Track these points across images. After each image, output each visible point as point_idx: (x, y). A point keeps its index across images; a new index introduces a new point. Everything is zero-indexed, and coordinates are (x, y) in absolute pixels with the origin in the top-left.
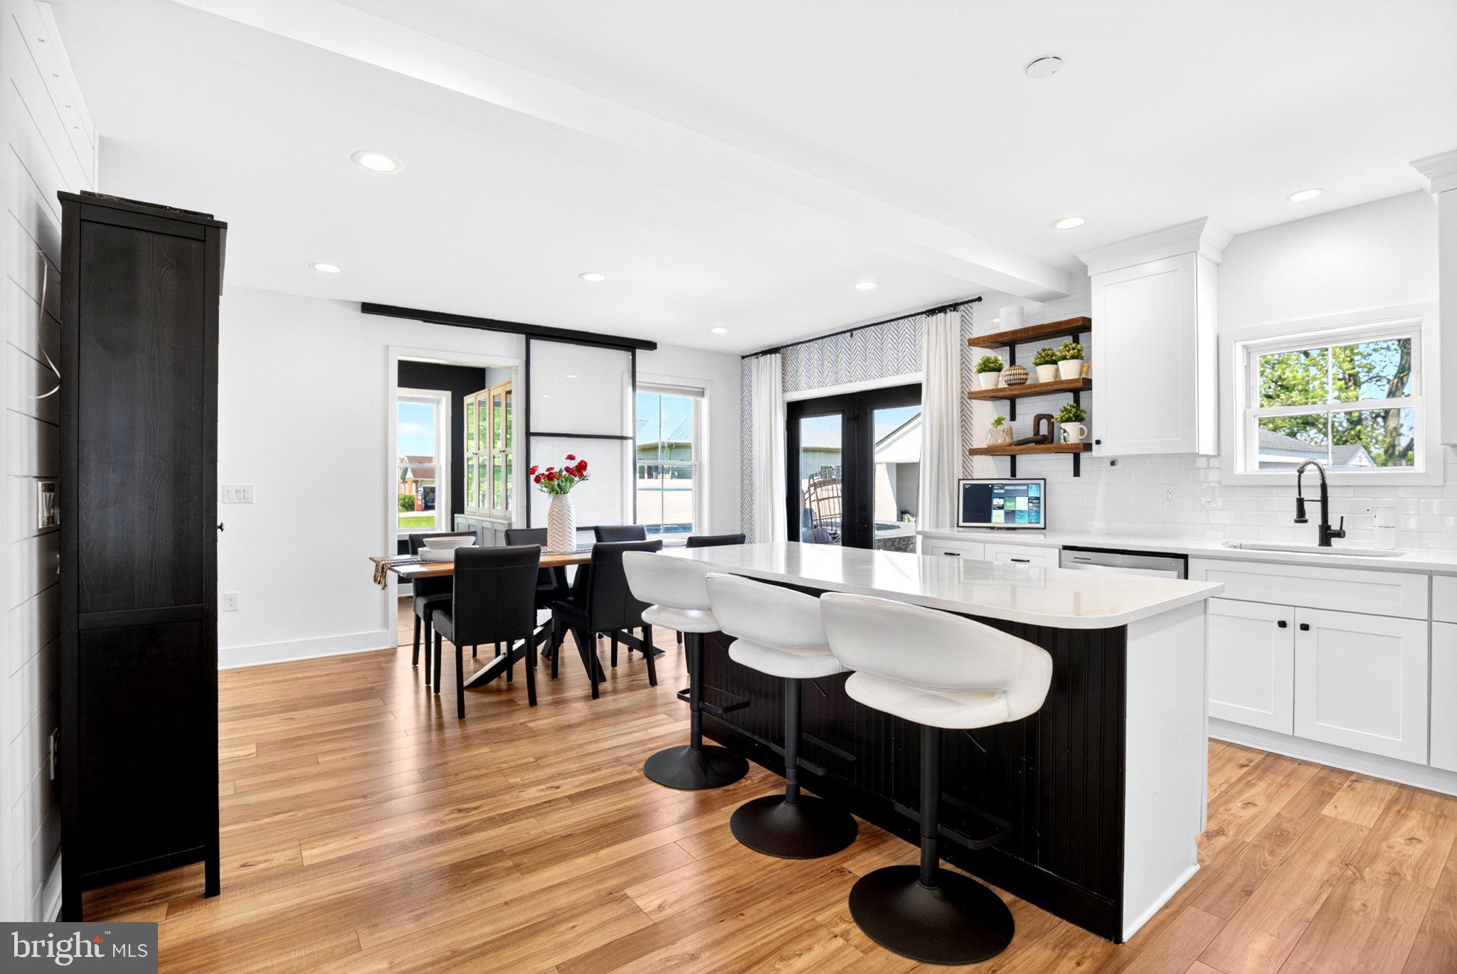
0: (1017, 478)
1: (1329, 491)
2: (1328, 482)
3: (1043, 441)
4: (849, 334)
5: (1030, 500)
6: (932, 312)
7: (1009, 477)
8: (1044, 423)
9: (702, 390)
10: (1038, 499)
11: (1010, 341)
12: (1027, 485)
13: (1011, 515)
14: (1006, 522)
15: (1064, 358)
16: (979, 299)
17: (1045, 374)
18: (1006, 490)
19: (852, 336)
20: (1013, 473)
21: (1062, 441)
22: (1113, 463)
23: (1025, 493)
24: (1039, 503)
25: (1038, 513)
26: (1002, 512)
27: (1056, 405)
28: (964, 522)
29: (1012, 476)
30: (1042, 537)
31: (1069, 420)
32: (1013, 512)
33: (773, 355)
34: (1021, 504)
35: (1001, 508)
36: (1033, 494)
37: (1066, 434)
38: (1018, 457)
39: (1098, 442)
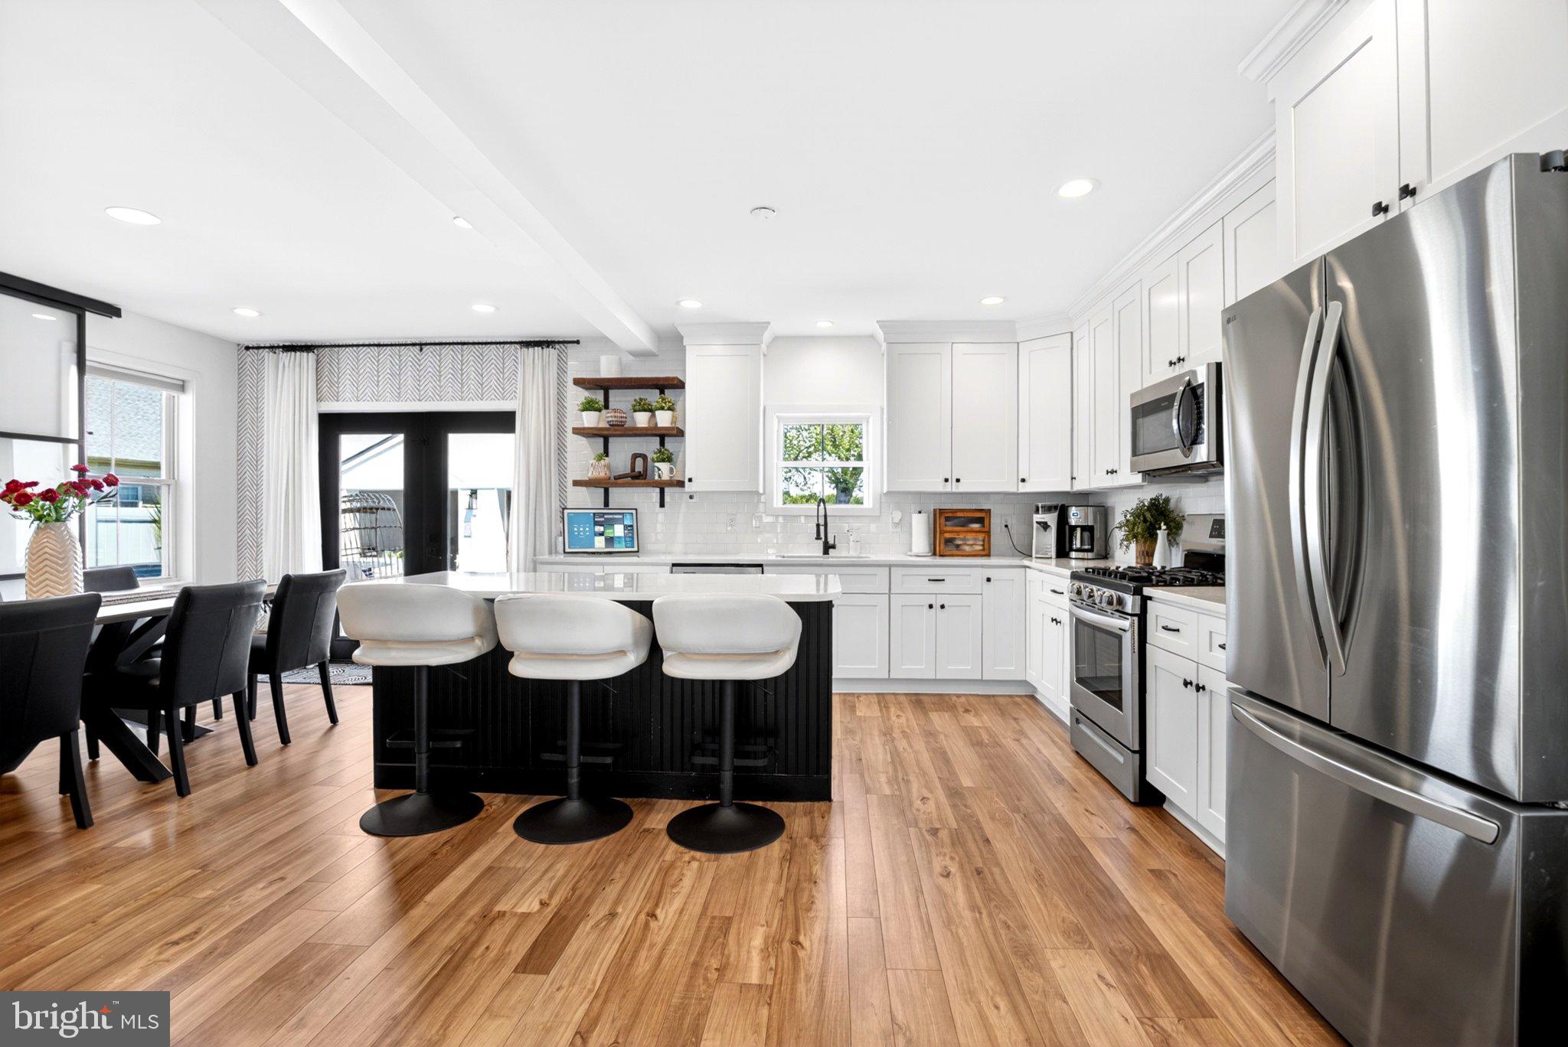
0: (610, 507)
1: (828, 519)
2: (828, 514)
3: (638, 477)
4: (418, 347)
5: (626, 527)
6: (527, 344)
7: (603, 507)
8: (639, 462)
9: (182, 383)
10: (632, 526)
11: (606, 386)
12: (623, 514)
13: (610, 541)
14: (606, 547)
15: (662, 408)
16: (578, 342)
17: (642, 419)
18: (605, 519)
19: (421, 350)
20: (606, 504)
21: (656, 478)
22: (691, 497)
23: (621, 521)
24: (633, 530)
25: (632, 538)
26: (602, 539)
27: (650, 447)
28: (569, 548)
29: (605, 506)
30: (636, 558)
31: (663, 461)
32: (612, 538)
33: (298, 353)
34: (619, 530)
35: (602, 534)
36: (627, 522)
37: (660, 472)
38: (610, 489)
39: (690, 480)
